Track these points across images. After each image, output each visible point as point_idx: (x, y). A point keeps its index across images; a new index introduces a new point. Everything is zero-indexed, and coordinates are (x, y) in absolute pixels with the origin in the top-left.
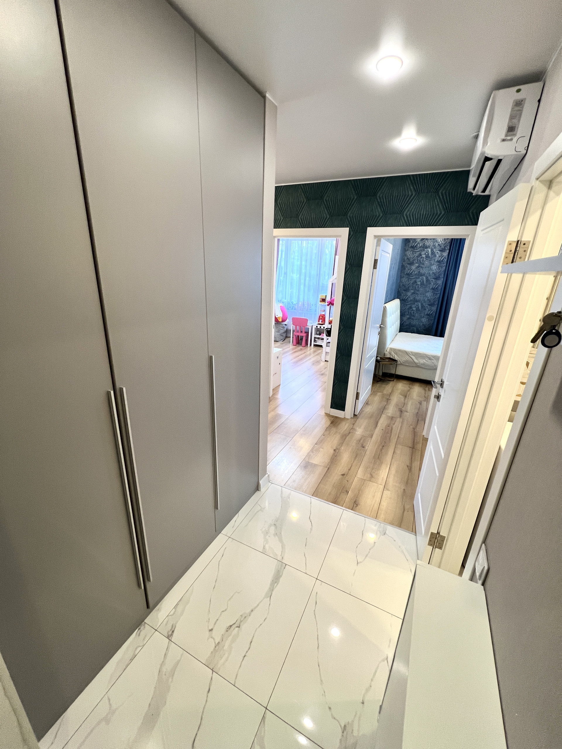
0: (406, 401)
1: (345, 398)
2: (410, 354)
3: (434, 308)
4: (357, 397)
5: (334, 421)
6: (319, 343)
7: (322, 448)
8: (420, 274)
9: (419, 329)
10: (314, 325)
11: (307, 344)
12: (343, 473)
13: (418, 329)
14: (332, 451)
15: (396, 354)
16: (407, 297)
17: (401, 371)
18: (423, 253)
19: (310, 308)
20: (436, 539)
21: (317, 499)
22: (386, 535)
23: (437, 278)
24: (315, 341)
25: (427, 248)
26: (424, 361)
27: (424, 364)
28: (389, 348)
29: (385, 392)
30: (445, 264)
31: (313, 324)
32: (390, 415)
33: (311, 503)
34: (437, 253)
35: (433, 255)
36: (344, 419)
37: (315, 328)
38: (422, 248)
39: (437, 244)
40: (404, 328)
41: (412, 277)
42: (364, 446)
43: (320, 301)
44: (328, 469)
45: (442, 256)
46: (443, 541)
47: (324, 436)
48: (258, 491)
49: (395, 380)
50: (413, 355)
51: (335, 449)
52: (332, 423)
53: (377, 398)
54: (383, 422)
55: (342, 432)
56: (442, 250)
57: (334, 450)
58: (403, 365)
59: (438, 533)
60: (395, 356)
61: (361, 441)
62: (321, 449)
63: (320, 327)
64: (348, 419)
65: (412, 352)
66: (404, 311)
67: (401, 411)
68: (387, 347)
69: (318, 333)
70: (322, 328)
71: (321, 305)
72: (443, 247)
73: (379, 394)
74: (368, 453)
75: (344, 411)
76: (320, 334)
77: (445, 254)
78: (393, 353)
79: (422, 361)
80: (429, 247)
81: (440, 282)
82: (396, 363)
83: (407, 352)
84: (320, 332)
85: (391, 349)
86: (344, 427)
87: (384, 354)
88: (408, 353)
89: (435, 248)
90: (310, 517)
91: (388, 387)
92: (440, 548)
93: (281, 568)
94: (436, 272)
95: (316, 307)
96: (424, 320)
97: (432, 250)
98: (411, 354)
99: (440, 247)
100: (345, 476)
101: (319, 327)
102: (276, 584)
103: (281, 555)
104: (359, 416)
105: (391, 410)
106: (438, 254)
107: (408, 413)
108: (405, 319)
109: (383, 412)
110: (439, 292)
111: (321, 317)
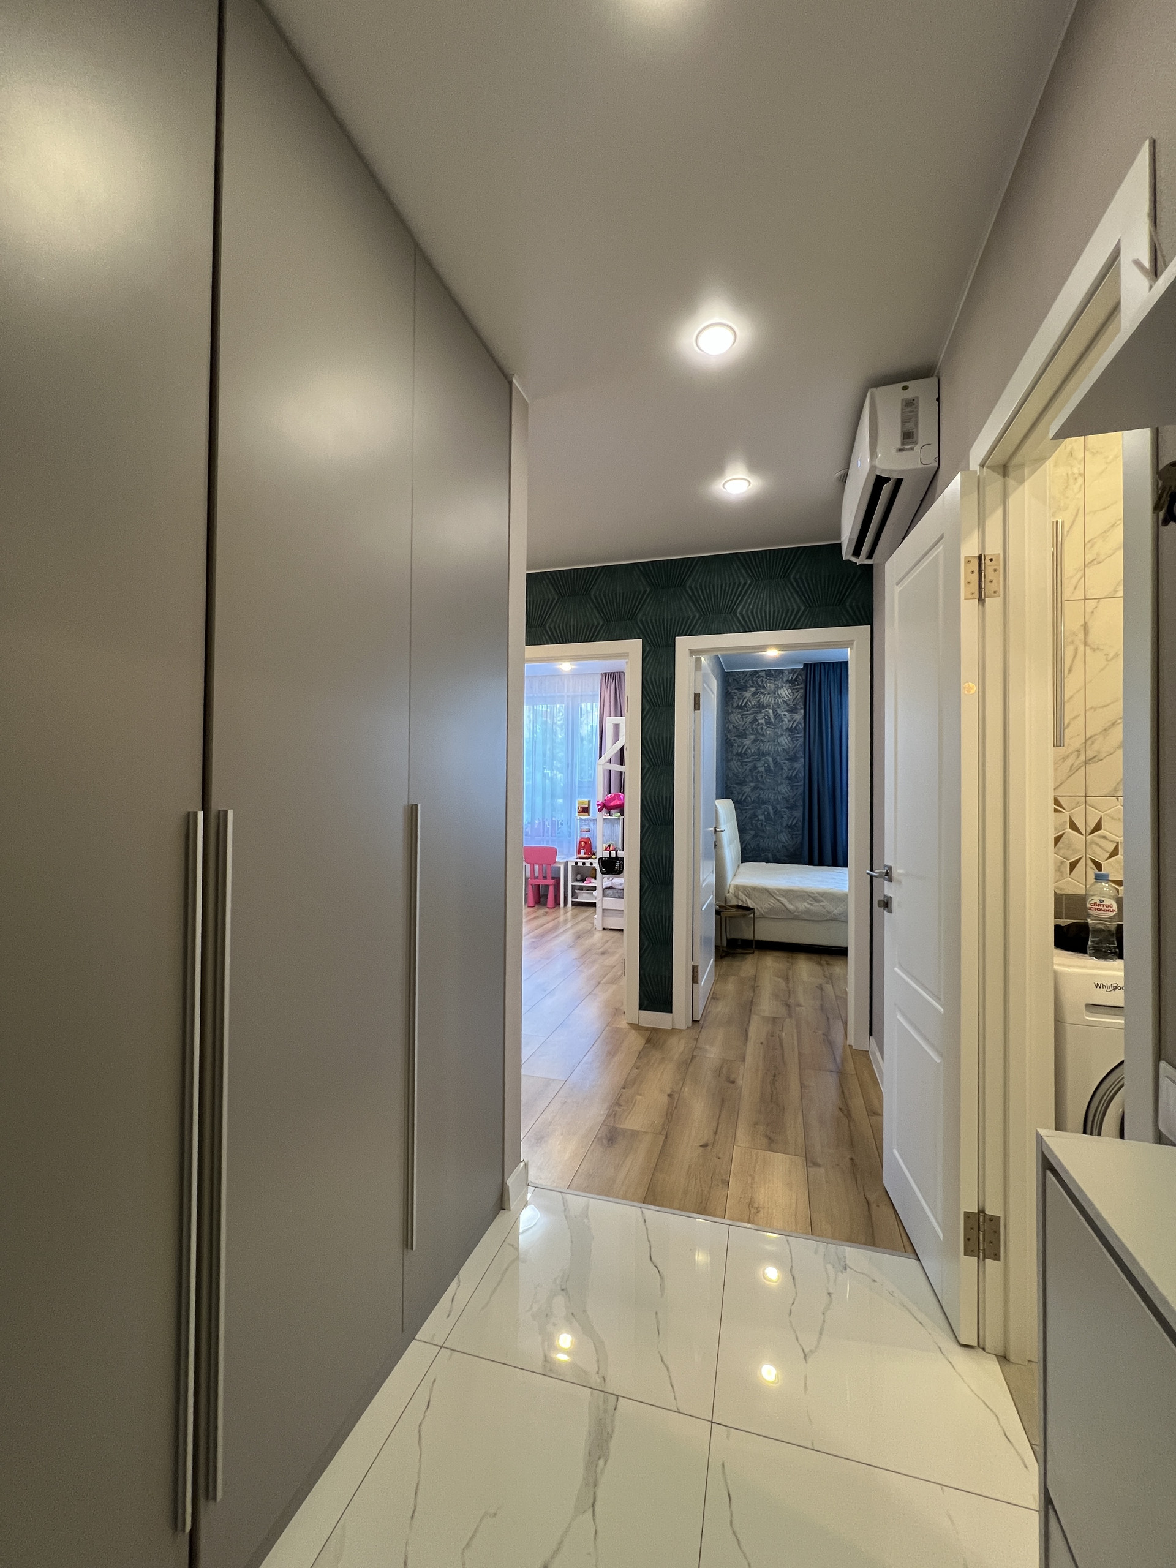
0: (790, 985)
1: (669, 981)
2: (775, 894)
3: (798, 814)
4: (695, 979)
5: (653, 1038)
6: (584, 897)
7: (640, 1095)
8: (760, 754)
9: (778, 854)
10: (570, 861)
11: (557, 903)
12: (702, 1142)
13: (775, 855)
14: (664, 1099)
15: (749, 896)
16: (744, 796)
17: (766, 931)
18: (759, 716)
19: (558, 829)
20: (979, 1230)
21: (657, 1208)
22: (848, 1269)
23: (793, 759)
24: (574, 895)
25: (764, 707)
26: (804, 906)
27: (807, 911)
28: (732, 886)
29: (743, 974)
30: (802, 734)
31: (567, 859)
32: (766, 1014)
33: (645, 1221)
34: (785, 715)
35: (777, 720)
36: (673, 1031)
37: (572, 866)
38: (757, 707)
39: (781, 701)
40: (748, 855)
41: (747, 758)
42: (731, 1079)
43: (578, 812)
44: (666, 1138)
45: (792, 720)
46: (997, 1232)
47: (637, 1069)
48: (502, 1211)
49: (756, 952)
50: (783, 896)
51: (669, 1092)
52: (648, 1041)
53: (730, 986)
54: (757, 1029)
55: (676, 1057)
56: (792, 711)
57: (669, 1095)
58: (767, 918)
59: (981, 1211)
60: (746, 901)
61: (724, 1070)
62: (638, 1097)
63: (584, 864)
64: (681, 1031)
65: (778, 890)
66: (744, 822)
67: (788, 1006)
68: (728, 884)
69: (579, 877)
70: (588, 865)
71: (581, 819)
72: (792, 704)
73: (732, 979)
74: (745, 1092)
75: (670, 1011)
76: (583, 880)
77: (799, 716)
78: (742, 896)
79: (802, 906)
80: (768, 706)
81: (799, 765)
82: (752, 915)
83: (770, 890)
84: (582, 876)
85: (737, 887)
86: (677, 1047)
87: (726, 897)
88: (771, 893)
89: (778, 708)
90: (651, 1256)
91: (748, 966)
92: (996, 1257)
93: (605, 1411)
94: (789, 748)
95: (570, 827)
96: (784, 837)
97: (774, 711)
98: (778, 893)
99: (788, 705)
100: (709, 1148)
101: (580, 864)
102: (601, 1463)
103: (598, 1373)
104: (704, 1022)
105: (767, 1005)
106: (786, 717)
107: (803, 1008)
108: (747, 838)
109: (751, 1010)
110: (802, 783)
111: (583, 844)
